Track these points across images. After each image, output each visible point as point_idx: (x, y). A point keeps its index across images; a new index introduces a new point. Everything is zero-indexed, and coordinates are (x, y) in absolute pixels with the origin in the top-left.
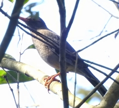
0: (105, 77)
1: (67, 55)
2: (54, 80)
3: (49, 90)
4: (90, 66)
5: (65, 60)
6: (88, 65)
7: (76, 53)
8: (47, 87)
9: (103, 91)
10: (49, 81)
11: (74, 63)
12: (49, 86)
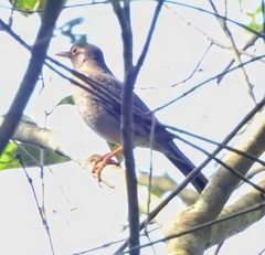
0: (206, 157)
1: (135, 116)
2: (110, 162)
3: (100, 180)
4: (178, 137)
5: (133, 125)
6: (174, 136)
7: (151, 114)
8: (96, 175)
9: (200, 182)
10: (100, 164)
11: (148, 131)
12: (99, 174)
